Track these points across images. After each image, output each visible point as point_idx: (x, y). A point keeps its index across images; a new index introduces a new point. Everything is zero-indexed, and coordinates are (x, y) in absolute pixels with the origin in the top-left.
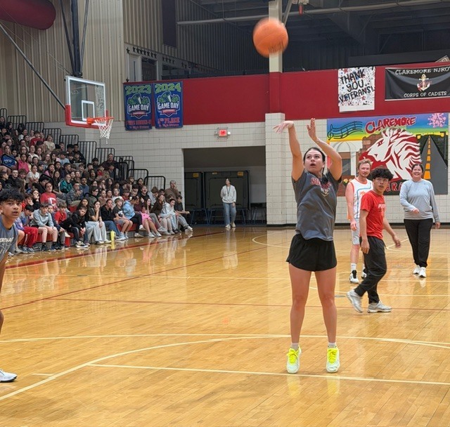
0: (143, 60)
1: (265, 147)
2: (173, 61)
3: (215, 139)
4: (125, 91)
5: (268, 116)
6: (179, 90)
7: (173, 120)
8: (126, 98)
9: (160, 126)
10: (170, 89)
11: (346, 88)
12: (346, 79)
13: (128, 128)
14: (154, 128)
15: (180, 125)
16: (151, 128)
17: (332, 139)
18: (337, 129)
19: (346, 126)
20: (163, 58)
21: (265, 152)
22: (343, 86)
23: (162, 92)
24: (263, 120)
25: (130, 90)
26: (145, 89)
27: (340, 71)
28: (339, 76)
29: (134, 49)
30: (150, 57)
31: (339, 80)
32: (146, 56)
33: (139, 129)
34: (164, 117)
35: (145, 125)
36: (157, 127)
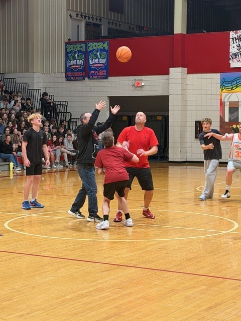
0: (87, 24)
1: (168, 96)
2: (120, 25)
3: (132, 89)
4: (66, 49)
5: (171, 70)
6: (106, 48)
7: (101, 73)
8: (67, 54)
9: (91, 77)
10: (99, 47)
11: (236, 47)
12: (236, 39)
13: (68, 78)
14: (86, 79)
15: (106, 77)
16: (84, 79)
17: (224, 91)
18: (228, 82)
19: (235, 80)
20: (109, 23)
21: (169, 100)
22: (233, 45)
23: (94, 50)
24: (167, 73)
25: (71, 48)
26: (81, 47)
27: (231, 33)
28: (231, 37)
29: (77, 15)
30: (95, 21)
31: (231, 40)
32: (91, 20)
33: (76, 80)
34: (94, 70)
35: (80, 77)
36: (89, 78)
